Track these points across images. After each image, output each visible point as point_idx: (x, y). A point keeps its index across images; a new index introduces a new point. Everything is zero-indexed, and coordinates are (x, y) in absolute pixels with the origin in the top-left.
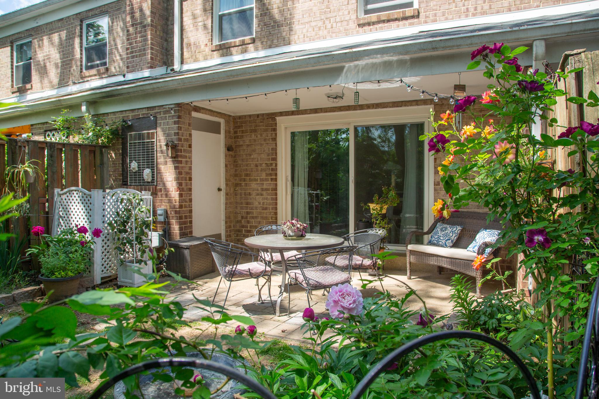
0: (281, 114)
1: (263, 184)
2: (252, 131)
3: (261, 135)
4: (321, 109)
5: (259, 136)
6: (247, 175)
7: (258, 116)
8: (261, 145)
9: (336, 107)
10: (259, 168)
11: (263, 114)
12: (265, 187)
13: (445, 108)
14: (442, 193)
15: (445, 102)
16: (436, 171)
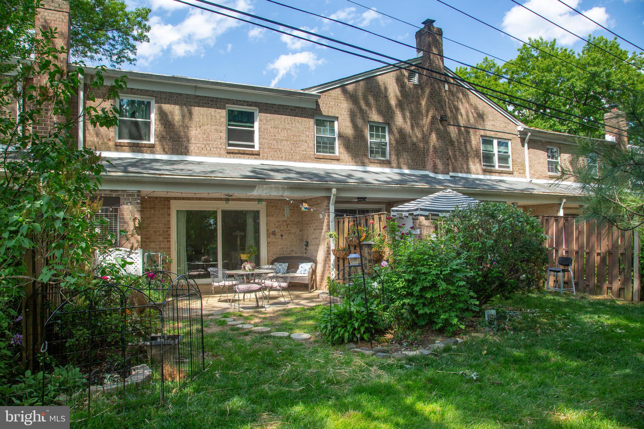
0: (175, 198)
1: (160, 245)
2: (151, 208)
3: (159, 211)
5: (157, 212)
6: (147, 238)
7: (157, 198)
8: (159, 218)
10: (158, 234)
11: (161, 197)
12: (162, 246)
13: (272, 204)
14: (272, 247)
15: (272, 201)
16: (268, 237)
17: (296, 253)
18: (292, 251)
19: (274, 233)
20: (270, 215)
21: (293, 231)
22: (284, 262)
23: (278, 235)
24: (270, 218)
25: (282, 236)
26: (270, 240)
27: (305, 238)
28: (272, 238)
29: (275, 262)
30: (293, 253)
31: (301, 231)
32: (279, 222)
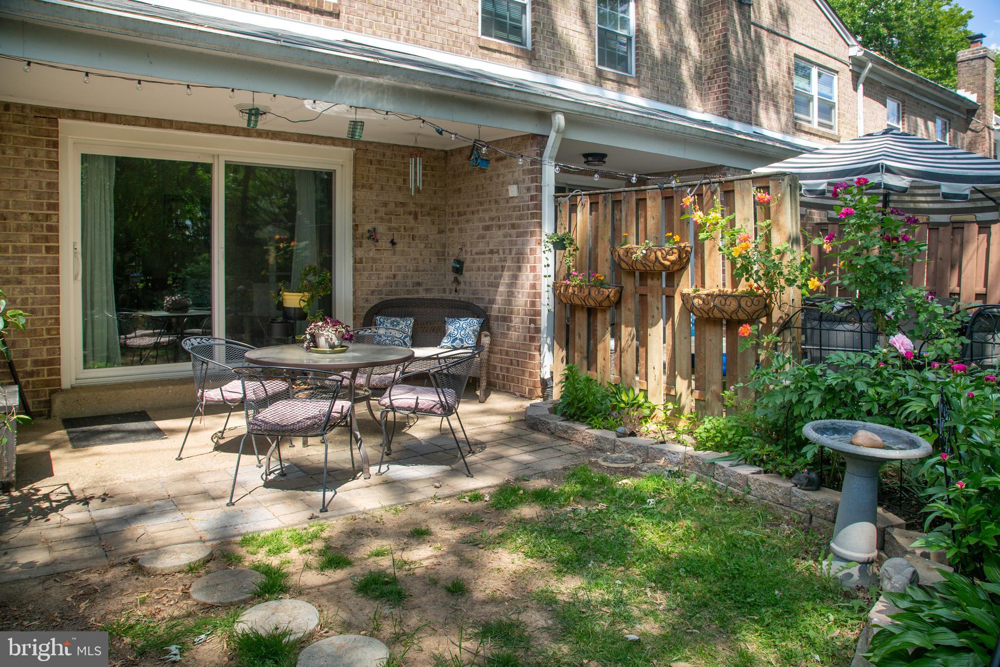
4: (171, 122)
9: (200, 124)
11: (24, 107)
12: (29, 264)
13: (370, 156)
14: (366, 274)
15: (370, 147)
16: (357, 243)
17: (427, 290)
18: (419, 284)
19: (373, 236)
20: (363, 186)
21: (422, 231)
22: (403, 316)
23: (384, 243)
24: (362, 193)
25: (393, 243)
26: (360, 253)
27: (453, 251)
28: (368, 251)
29: (377, 314)
30: (421, 289)
31: (440, 232)
32: (385, 204)
